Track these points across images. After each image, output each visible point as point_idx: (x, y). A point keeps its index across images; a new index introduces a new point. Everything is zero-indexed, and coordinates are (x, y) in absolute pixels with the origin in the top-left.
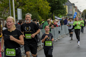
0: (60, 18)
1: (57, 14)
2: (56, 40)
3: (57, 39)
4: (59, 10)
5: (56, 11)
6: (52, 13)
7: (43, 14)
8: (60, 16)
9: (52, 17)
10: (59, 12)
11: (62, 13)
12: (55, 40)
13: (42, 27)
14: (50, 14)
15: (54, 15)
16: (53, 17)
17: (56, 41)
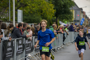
0: (65, 23)
1: (63, 19)
5: (62, 15)
6: (57, 17)
8: (65, 21)
10: (65, 16)
11: (68, 18)
14: (54, 18)
15: (58, 20)
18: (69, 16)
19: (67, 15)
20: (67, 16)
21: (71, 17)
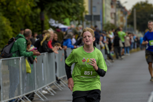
0: (65, 24)
1: (58, 14)
2: (46, 90)
3: (49, 89)
4: (63, 4)
5: (54, 5)
6: (42, 10)
7: (14, 14)
8: (64, 18)
9: (42, 22)
10: (63, 7)
11: (71, 11)
12: (44, 92)
13: (8, 52)
14: (36, 13)
15: (46, 17)
16: (45, 22)
17: (46, 95)
18: (73, 5)
19: (68, 3)
20: (67, 6)
21: (79, 9)
